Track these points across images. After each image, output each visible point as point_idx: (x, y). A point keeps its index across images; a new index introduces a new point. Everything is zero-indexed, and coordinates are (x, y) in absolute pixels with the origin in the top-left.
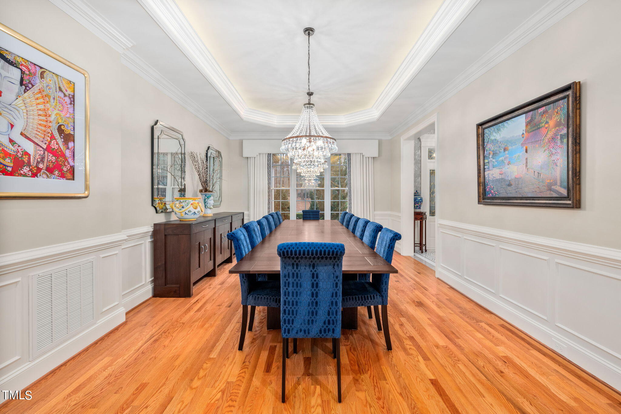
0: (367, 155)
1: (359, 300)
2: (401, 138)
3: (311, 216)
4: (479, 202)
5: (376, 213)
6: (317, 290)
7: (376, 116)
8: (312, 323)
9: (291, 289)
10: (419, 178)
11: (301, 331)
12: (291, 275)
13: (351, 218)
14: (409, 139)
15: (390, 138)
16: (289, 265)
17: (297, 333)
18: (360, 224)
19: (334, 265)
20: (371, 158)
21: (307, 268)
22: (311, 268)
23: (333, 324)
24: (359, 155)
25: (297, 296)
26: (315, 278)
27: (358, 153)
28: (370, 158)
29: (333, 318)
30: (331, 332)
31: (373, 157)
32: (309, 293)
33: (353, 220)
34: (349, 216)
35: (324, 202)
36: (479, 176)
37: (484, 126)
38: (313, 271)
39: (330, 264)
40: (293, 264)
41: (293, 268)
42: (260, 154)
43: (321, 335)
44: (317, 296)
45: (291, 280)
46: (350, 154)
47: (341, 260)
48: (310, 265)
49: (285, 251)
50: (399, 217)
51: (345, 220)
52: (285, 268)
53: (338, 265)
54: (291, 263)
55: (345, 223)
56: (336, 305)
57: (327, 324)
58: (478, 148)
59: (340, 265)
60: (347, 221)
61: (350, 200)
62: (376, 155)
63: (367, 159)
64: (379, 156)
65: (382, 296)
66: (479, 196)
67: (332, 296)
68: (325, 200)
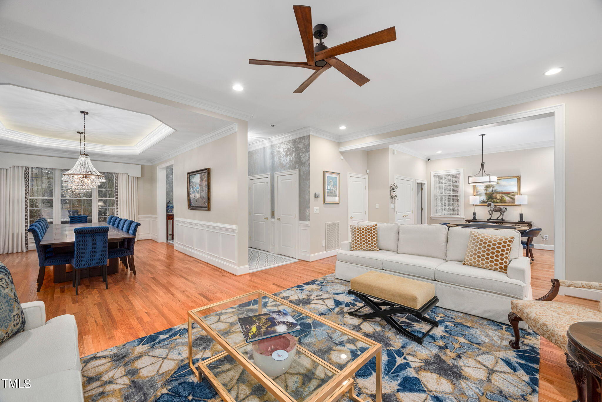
0: (131, 175)
1: (118, 254)
2: (158, 167)
3: (79, 220)
4: (188, 209)
5: (140, 216)
6: (95, 246)
7: (137, 152)
8: (93, 260)
9: (81, 247)
10: (172, 193)
11: (86, 264)
12: (81, 241)
13: (116, 220)
14: (163, 169)
15: (150, 164)
16: (80, 237)
17: (84, 265)
18: (122, 222)
19: (104, 235)
20: (136, 177)
21: (90, 238)
22: (92, 237)
23: (104, 259)
24: (125, 174)
25: (84, 250)
26: (94, 241)
27: (124, 174)
28: (134, 178)
29: (103, 257)
30: (102, 263)
31: (137, 177)
32: (91, 247)
33: (118, 220)
34: (115, 219)
35: (91, 209)
36: (188, 197)
37: (190, 174)
38: (93, 238)
39: (102, 235)
40: (82, 237)
41: (82, 238)
42: (14, 167)
43: (97, 265)
44: (95, 249)
45: (81, 243)
46: (117, 173)
47: (108, 233)
48: (91, 236)
49: (79, 231)
50: (156, 218)
51: (112, 221)
52: (78, 238)
53: (106, 235)
54: (81, 236)
55: (111, 223)
56: (105, 251)
57: (100, 260)
58: (188, 184)
59: (107, 235)
60: (113, 222)
61: (117, 207)
62: (140, 176)
63: (132, 178)
64: (142, 176)
65: (131, 251)
66: (188, 206)
67: (103, 248)
68: (93, 208)
